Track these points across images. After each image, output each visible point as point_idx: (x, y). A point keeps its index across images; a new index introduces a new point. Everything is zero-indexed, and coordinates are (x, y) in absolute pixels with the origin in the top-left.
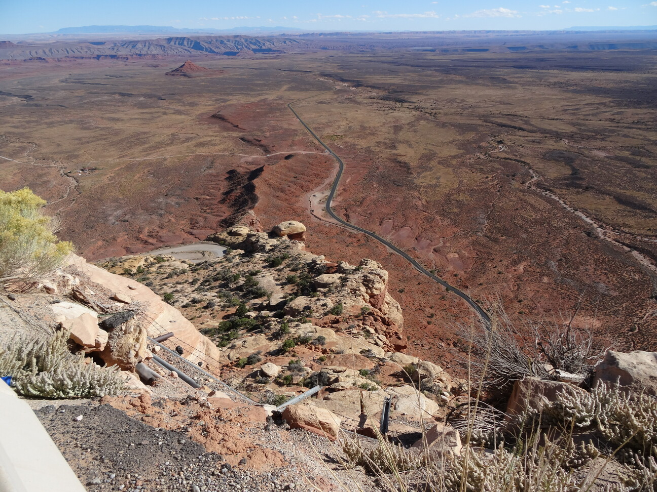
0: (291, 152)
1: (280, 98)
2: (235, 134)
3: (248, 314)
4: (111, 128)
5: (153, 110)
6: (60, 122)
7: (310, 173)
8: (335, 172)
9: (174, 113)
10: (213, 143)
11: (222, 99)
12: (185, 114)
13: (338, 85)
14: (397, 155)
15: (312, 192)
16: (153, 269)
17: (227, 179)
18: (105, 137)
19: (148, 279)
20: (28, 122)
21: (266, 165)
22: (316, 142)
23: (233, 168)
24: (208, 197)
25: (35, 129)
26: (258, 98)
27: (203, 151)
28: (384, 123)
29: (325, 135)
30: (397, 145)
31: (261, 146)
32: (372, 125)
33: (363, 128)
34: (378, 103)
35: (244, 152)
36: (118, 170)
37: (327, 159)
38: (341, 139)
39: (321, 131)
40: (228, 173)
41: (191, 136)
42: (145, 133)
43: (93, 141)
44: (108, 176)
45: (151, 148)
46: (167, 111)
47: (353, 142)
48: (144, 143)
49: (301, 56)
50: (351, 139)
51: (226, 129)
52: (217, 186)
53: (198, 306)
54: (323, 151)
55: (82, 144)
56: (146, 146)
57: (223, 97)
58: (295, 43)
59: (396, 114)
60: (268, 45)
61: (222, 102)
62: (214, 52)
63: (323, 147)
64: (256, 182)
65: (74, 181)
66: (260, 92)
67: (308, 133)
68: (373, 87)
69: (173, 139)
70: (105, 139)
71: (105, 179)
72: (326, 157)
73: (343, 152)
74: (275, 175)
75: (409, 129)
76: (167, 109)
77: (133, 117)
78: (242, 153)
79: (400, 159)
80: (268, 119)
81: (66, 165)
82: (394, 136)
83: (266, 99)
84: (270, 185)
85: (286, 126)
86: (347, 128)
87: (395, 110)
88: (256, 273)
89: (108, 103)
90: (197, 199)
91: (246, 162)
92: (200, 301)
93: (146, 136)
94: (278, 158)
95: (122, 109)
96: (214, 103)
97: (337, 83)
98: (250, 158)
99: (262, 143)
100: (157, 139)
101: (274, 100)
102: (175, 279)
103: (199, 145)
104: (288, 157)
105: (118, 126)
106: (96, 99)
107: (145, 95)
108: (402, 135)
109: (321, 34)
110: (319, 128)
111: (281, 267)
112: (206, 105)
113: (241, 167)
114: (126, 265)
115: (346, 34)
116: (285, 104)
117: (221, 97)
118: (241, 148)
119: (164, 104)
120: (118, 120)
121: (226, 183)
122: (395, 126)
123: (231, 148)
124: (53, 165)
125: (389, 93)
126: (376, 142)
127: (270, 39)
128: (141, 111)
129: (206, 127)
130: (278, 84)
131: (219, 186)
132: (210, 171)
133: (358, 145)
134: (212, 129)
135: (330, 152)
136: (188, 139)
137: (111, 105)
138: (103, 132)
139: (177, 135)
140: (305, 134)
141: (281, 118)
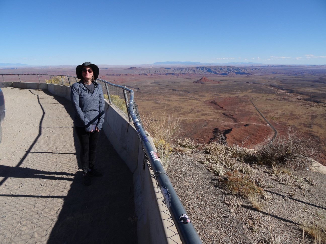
0: (248, 123)
1: (246, 96)
2: (220, 111)
4: (166, 103)
5: (185, 97)
6: (147, 99)
7: (257, 135)
9: (194, 99)
10: (209, 114)
11: (216, 95)
12: (199, 100)
14: (312, 131)
15: (257, 145)
17: (213, 132)
18: (163, 107)
21: (234, 128)
22: (263, 119)
23: (217, 127)
24: (203, 140)
25: (137, 102)
26: (235, 95)
27: (204, 118)
28: (305, 113)
29: (268, 116)
30: (312, 126)
31: (233, 118)
32: (297, 113)
33: (292, 114)
34: (303, 102)
35: (224, 120)
37: (268, 129)
38: (277, 119)
39: (266, 114)
40: (214, 129)
41: (200, 110)
42: (180, 107)
43: (158, 108)
45: (181, 114)
46: (191, 98)
47: (284, 121)
48: (179, 111)
49: (260, 76)
50: (284, 120)
51: (217, 109)
52: (208, 135)
54: (266, 124)
55: (154, 109)
56: (179, 113)
57: (218, 94)
58: (258, 70)
59: (313, 109)
60: (243, 71)
61: (217, 96)
62: (217, 73)
63: (266, 122)
64: (227, 135)
66: (236, 93)
67: (259, 114)
68: (300, 93)
69: (192, 111)
70: (163, 108)
72: (267, 128)
73: (278, 126)
74: (238, 134)
75: (322, 118)
76: (191, 97)
77: (176, 100)
78: (222, 121)
79: (313, 134)
80: (238, 105)
81: (146, 117)
83: (239, 96)
84: (234, 138)
85: (247, 110)
86: (282, 114)
87: (313, 107)
89: (167, 93)
90: (197, 139)
91: (224, 125)
93: (180, 108)
94: (241, 125)
95: (172, 96)
96: (213, 96)
97: (279, 90)
98: (226, 124)
99: (234, 117)
100: (185, 110)
101: (243, 96)
103: (203, 115)
104: (246, 125)
105: (169, 103)
106: (163, 91)
107: (183, 91)
108: (316, 121)
109: (272, 66)
110: (266, 112)
112: (209, 97)
113: (221, 127)
115: (287, 66)
116: (248, 99)
117: (217, 94)
118: (223, 118)
119: (190, 95)
120: (170, 100)
121: (212, 134)
122: (312, 115)
123: (218, 117)
125: (310, 97)
126: (299, 123)
127: (245, 68)
129: (207, 107)
130: (246, 89)
131: (209, 135)
132: (206, 128)
133: (287, 123)
134: (210, 108)
135: (270, 126)
136: (198, 112)
137: (168, 94)
138: (163, 105)
139: (194, 109)
140: (257, 115)
141: (245, 106)
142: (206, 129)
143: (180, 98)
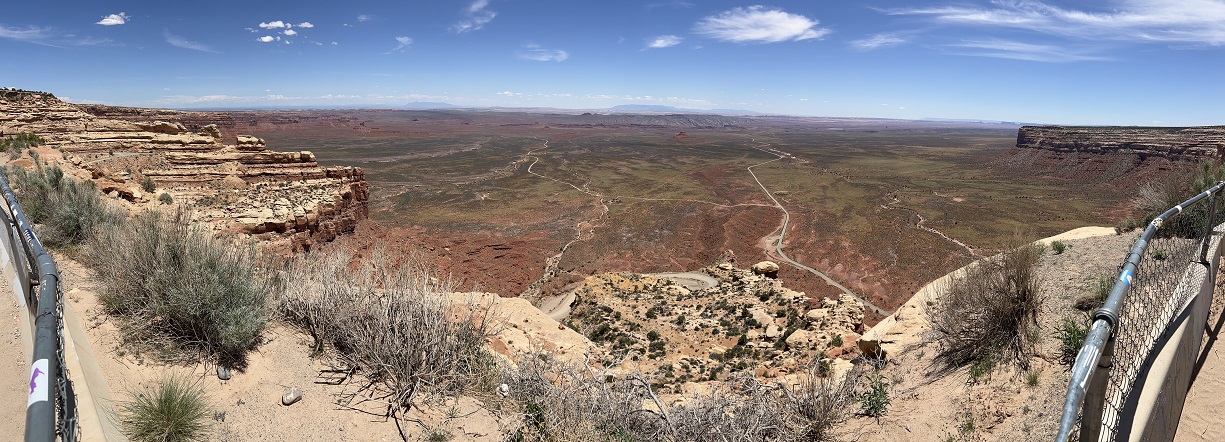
1: (743, 163)
2: (710, 188)
3: (749, 343)
4: (632, 174)
5: (658, 164)
7: (765, 222)
8: (783, 221)
9: (670, 168)
10: (695, 192)
12: (677, 170)
13: (783, 155)
15: (766, 236)
16: (664, 290)
17: (704, 221)
18: (628, 180)
19: (662, 298)
21: (732, 213)
23: (708, 213)
26: (727, 162)
30: (825, 201)
31: (729, 198)
32: (807, 186)
33: (801, 188)
34: (811, 169)
35: (716, 202)
36: (633, 205)
38: (787, 195)
39: (772, 188)
40: (705, 216)
41: (681, 185)
42: (651, 180)
44: (627, 208)
45: (654, 192)
47: (795, 198)
48: (650, 188)
50: (794, 196)
53: (706, 330)
54: (774, 205)
55: (615, 183)
56: (651, 190)
58: (753, 123)
60: (735, 123)
61: (702, 163)
62: (698, 127)
64: (725, 225)
66: (729, 157)
68: (806, 157)
69: (669, 187)
70: (628, 182)
71: (625, 210)
72: (776, 209)
73: (789, 206)
76: (666, 165)
77: (646, 168)
78: (714, 203)
80: (734, 178)
83: (734, 162)
85: (746, 184)
86: (791, 188)
88: (751, 306)
89: (633, 157)
92: (707, 326)
94: (740, 208)
95: (640, 161)
96: (697, 163)
97: (782, 153)
98: (720, 207)
100: (659, 186)
101: (738, 163)
102: (683, 302)
103: (685, 193)
105: (635, 173)
110: (771, 186)
111: (769, 301)
112: (692, 165)
113: (714, 213)
114: (645, 282)
116: (747, 167)
117: (702, 160)
118: (714, 198)
119: (665, 161)
121: (703, 224)
123: (707, 197)
126: (811, 198)
128: (650, 164)
129: (691, 180)
130: (740, 152)
131: (698, 226)
132: (693, 214)
133: (798, 200)
134: (695, 183)
136: (678, 189)
137: (635, 159)
138: (627, 177)
139: (671, 184)
140: (760, 191)
141: (743, 178)
142: (692, 217)
143: (651, 166)
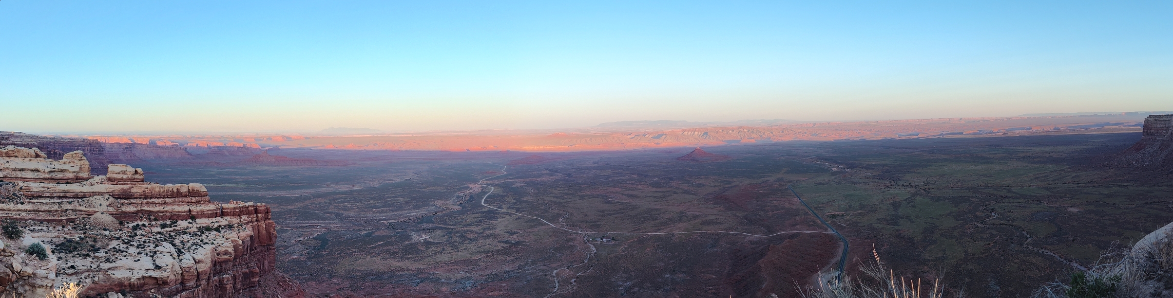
0: (794, 232)
1: (781, 180)
4: (628, 203)
7: (816, 253)
8: (840, 251)
9: (683, 193)
11: (727, 181)
12: (693, 194)
13: (834, 167)
17: (731, 257)
18: (623, 211)
20: (566, 194)
21: (771, 245)
22: (819, 222)
23: (737, 248)
25: (570, 200)
26: (761, 180)
27: (708, 229)
28: (882, 201)
29: (827, 214)
30: (897, 221)
31: (765, 226)
32: (871, 203)
33: (862, 206)
34: (874, 182)
35: (748, 231)
36: (631, 242)
37: (831, 238)
39: (822, 210)
41: (698, 214)
42: (657, 210)
43: (613, 214)
44: (622, 247)
46: (677, 191)
47: (854, 220)
48: (656, 219)
50: (853, 217)
52: (722, 266)
54: (826, 230)
55: (604, 216)
57: (728, 180)
59: (892, 191)
61: (726, 184)
62: (720, 140)
63: (825, 226)
64: (761, 262)
65: (594, 249)
66: (762, 175)
67: (810, 212)
68: (867, 168)
69: (681, 217)
71: (620, 250)
72: (830, 236)
73: (846, 230)
74: (781, 256)
75: (908, 204)
77: (650, 195)
78: (745, 232)
80: (770, 199)
81: (589, 233)
82: (894, 213)
83: (768, 181)
84: (776, 266)
85: (787, 206)
86: (849, 207)
87: (891, 188)
89: (628, 182)
91: (750, 242)
93: (657, 213)
94: (782, 238)
95: (639, 187)
96: (719, 184)
97: (832, 165)
98: (754, 237)
99: (765, 223)
100: (668, 216)
101: (775, 181)
103: (704, 223)
104: (792, 237)
108: (901, 212)
110: (820, 207)
112: (712, 186)
113: (745, 246)
116: (786, 185)
117: (725, 180)
118: (746, 228)
119: (675, 184)
121: (730, 263)
122: (893, 203)
123: (735, 227)
124: (579, 232)
125: (882, 172)
126: (877, 219)
130: (778, 168)
131: (724, 266)
133: (859, 223)
134: (717, 208)
135: (834, 231)
137: (631, 184)
138: (621, 207)
139: (685, 213)
140: (806, 214)
141: (782, 199)
143: (656, 192)
